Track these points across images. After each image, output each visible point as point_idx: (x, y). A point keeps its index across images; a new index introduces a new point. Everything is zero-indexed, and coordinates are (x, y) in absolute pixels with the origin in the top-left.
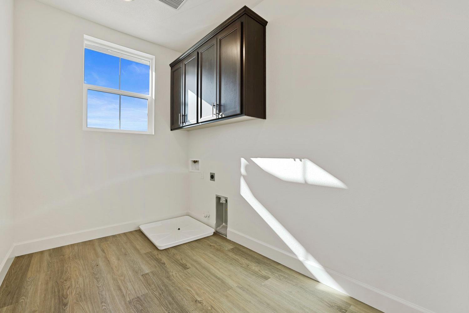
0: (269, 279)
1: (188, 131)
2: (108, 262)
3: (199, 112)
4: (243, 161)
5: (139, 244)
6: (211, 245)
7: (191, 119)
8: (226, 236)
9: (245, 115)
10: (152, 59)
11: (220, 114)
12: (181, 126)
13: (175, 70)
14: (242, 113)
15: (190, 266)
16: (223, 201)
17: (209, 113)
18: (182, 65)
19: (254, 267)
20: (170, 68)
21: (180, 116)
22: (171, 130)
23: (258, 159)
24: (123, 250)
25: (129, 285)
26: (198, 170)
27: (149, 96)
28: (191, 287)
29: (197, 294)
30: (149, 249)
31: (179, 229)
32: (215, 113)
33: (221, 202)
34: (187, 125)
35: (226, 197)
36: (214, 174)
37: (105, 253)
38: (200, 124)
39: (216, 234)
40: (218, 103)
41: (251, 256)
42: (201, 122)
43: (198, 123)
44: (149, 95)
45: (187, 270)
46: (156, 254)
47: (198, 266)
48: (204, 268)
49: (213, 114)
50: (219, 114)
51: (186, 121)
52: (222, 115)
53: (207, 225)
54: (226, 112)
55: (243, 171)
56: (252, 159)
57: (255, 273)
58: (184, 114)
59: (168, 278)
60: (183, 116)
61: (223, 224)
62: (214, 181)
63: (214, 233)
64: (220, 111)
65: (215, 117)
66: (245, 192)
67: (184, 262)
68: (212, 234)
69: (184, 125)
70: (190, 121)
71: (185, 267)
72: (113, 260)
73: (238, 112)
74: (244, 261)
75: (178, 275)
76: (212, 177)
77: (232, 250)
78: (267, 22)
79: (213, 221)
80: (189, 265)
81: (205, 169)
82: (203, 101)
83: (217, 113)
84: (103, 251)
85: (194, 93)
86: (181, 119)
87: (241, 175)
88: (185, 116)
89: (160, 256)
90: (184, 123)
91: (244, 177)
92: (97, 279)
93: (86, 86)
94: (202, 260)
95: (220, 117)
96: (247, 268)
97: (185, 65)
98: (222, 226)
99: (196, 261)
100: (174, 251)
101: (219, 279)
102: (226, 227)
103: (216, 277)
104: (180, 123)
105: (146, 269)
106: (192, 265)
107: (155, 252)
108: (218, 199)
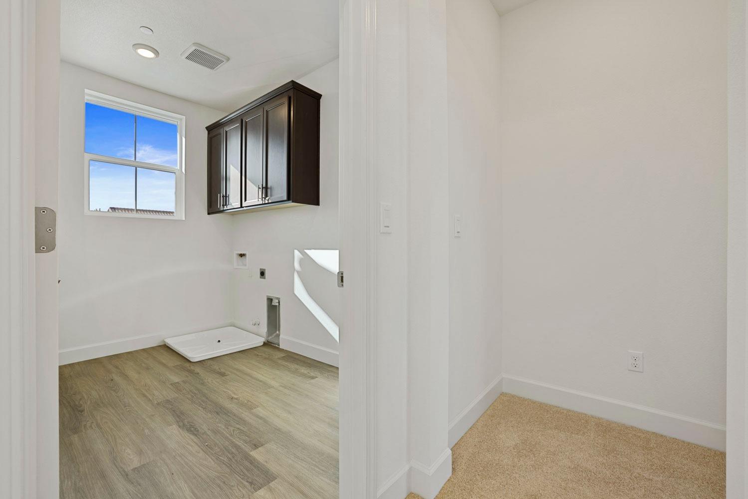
0: (316, 379)
1: (233, 215)
2: (125, 377)
3: (243, 195)
4: (297, 253)
5: (166, 358)
6: (258, 355)
7: (234, 201)
8: (279, 345)
9: (293, 202)
10: (181, 119)
11: (267, 198)
12: (222, 209)
13: (214, 136)
14: (289, 199)
15: (230, 373)
16: (275, 303)
17: (254, 197)
18: (222, 131)
19: (304, 370)
20: (207, 132)
21: (220, 197)
22: (209, 214)
23: (313, 251)
24: (143, 365)
25: (156, 393)
26: (246, 265)
27: (177, 168)
28: (227, 389)
29: (234, 394)
30: (178, 362)
31: (219, 341)
32: (260, 197)
33: (273, 304)
34: (229, 208)
35: (277, 297)
36: (265, 270)
37: (119, 369)
38: (245, 208)
39: (267, 344)
40: (264, 185)
41: (304, 362)
42: (246, 207)
43: (242, 207)
44: (177, 166)
45: (225, 377)
46: (188, 366)
47: (238, 373)
48: (246, 374)
49: (258, 198)
50: (265, 198)
51: (227, 204)
52: (268, 200)
53: (256, 334)
54: (273, 197)
55: (297, 266)
56: (305, 251)
57: (304, 375)
58: (224, 194)
59: (203, 384)
60: (223, 197)
61: (276, 332)
62: (265, 278)
63: (264, 343)
64: (266, 196)
65: (261, 202)
66: (300, 290)
67: (222, 370)
68: (262, 344)
69: (225, 208)
70: (233, 204)
71: (223, 375)
72: (133, 374)
73: (285, 198)
74: (293, 366)
75: (214, 382)
76: (262, 274)
77: (283, 358)
78: (321, 95)
79: (264, 329)
80: (227, 373)
81: (253, 265)
82: (248, 181)
83: (262, 198)
84: (117, 367)
85: (238, 170)
86: (220, 201)
87: (294, 269)
88: (226, 197)
89: (192, 368)
90: (225, 207)
91: (298, 272)
92: (114, 391)
93: (88, 157)
94: (244, 368)
95: (267, 202)
96: (295, 372)
97: (226, 132)
98: (275, 334)
99: (237, 370)
100: (210, 362)
101: (261, 381)
102: (278, 336)
103: (258, 380)
104: (220, 206)
105: (175, 379)
106: (231, 372)
107: (187, 365)
108: (270, 300)
